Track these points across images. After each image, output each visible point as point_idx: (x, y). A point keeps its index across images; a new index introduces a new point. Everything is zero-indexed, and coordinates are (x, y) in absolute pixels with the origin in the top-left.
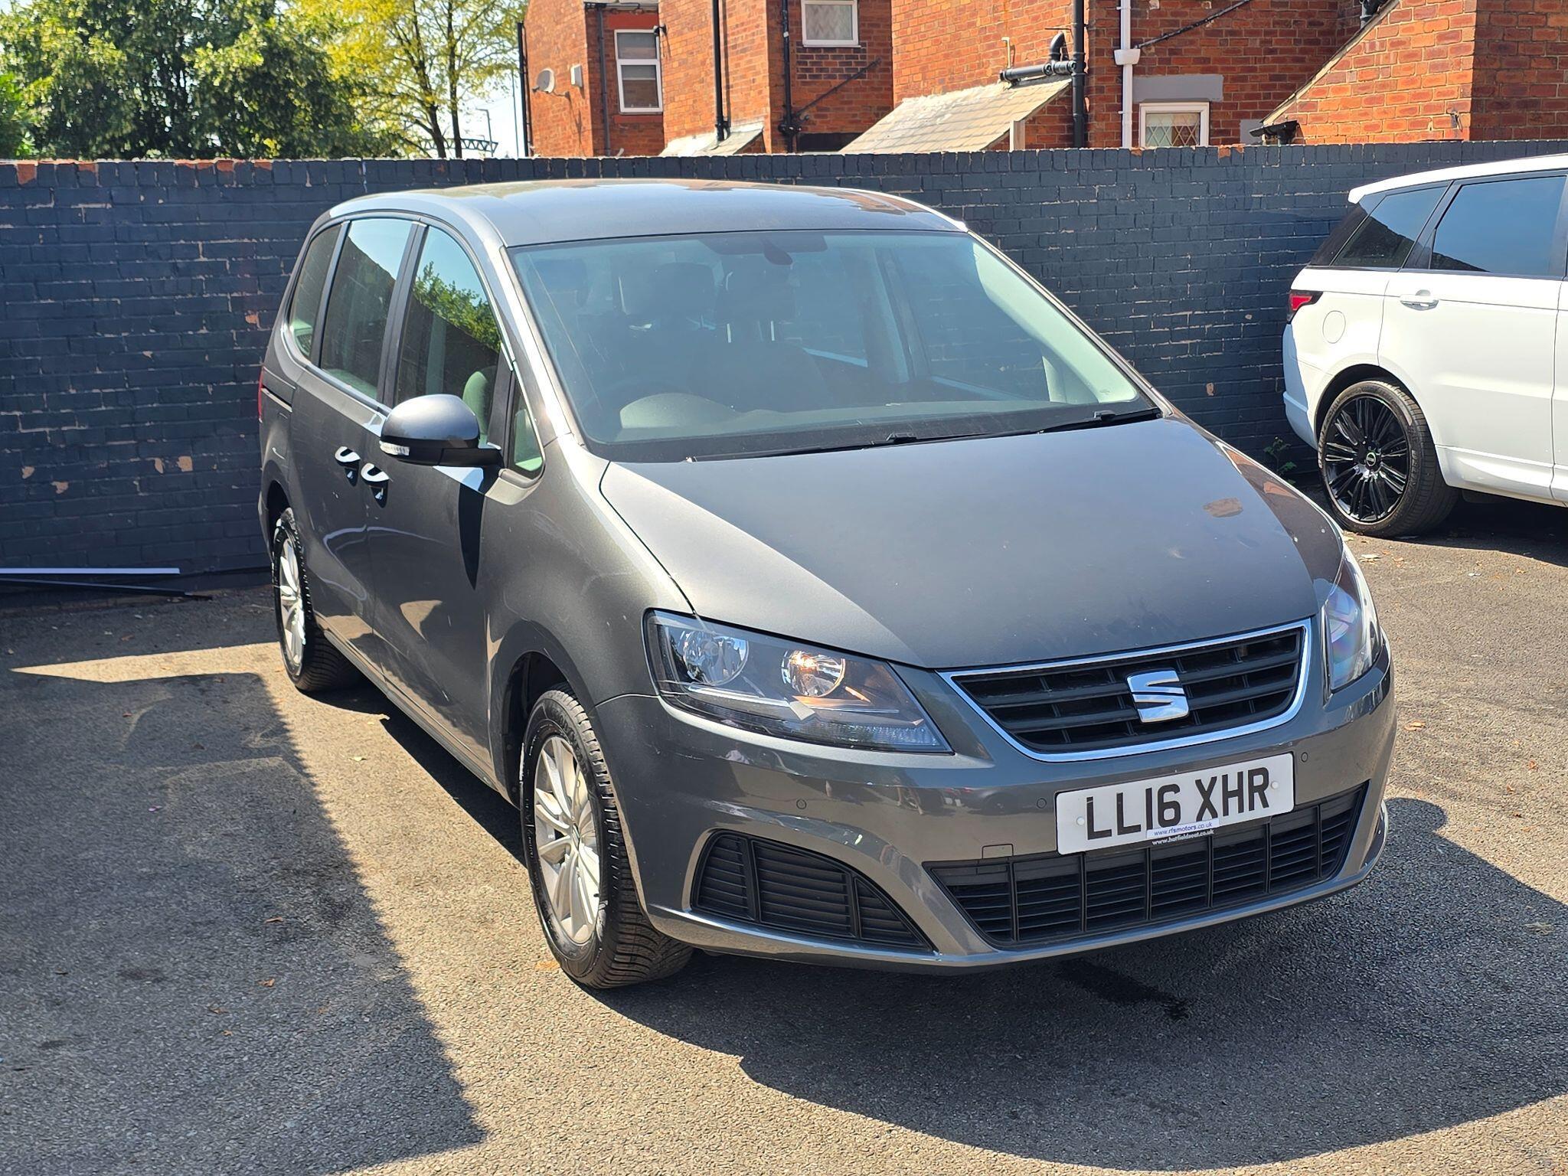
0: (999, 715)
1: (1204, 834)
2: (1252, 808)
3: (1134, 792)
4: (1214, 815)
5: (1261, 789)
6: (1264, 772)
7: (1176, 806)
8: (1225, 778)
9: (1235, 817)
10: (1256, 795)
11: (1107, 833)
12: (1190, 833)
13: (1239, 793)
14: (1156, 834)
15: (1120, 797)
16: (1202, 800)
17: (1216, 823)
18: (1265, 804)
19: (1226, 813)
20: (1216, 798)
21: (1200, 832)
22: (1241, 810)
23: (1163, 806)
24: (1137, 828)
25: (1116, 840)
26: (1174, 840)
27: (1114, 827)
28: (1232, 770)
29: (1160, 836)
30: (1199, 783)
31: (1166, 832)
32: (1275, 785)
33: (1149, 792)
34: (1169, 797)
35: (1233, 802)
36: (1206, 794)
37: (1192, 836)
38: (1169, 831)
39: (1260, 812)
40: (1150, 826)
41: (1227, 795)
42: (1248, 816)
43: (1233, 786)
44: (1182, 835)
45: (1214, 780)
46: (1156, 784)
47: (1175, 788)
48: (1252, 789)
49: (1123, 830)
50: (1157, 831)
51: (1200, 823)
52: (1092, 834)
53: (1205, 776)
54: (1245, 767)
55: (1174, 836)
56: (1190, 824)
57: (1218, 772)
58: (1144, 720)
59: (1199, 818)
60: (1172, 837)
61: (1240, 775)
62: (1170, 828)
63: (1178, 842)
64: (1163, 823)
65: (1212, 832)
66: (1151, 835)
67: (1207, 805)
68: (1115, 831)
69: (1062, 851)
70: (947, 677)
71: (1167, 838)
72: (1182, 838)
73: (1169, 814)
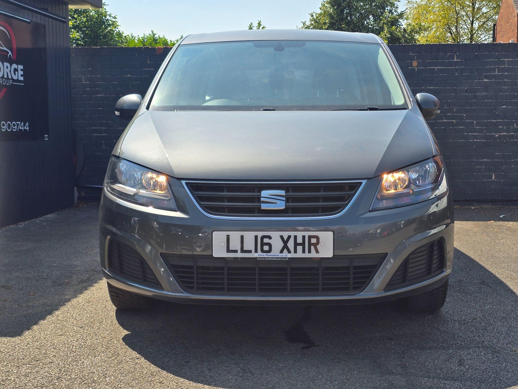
0: (199, 199)
1: (284, 259)
2: (310, 252)
3: (249, 236)
4: (289, 252)
5: (315, 245)
6: (317, 238)
7: (270, 245)
8: (295, 237)
9: (300, 254)
10: (312, 247)
11: (236, 251)
12: (276, 258)
13: (303, 244)
14: (259, 255)
15: (242, 237)
16: (282, 245)
17: (289, 256)
18: (317, 252)
19: (295, 251)
20: (291, 244)
21: (281, 258)
22: (304, 252)
23: (263, 244)
24: (250, 252)
25: (240, 255)
26: (268, 259)
27: (239, 249)
28: (300, 235)
29: (260, 256)
30: (282, 237)
31: (263, 255)
32: (322, 244)
33: (256, 237)
34: (266, 240)
35: (300, 248)
36: (285, 242)
37: (277, 259)
38: (265, 255)
39: (313, 255)
40: (256, 251)
41: (296, 244)
42: (307, 255)
43: (300, 240)
44: (272, 258)
45: (289, 237)
46: (260, 234)
47: (270, 237)
48: (310, 244)
49: (243, 251)
50: (259, 254)
51: (282, 254)
52: (228, 251)
53: (285, 235)
54: (307, 234)
55: (268, 258)
56: (276, 253)
57: (293, 234)
58: (262, 208)
59: (282, 252)
60: (267, 258)
61: (304, 237)
62: (266, 254)
63: (270, 260)
64: (263, 251)
65: (288, 259)
66: (256, 255)
67: (285, 247)
68: (239, 251)
69: (215, 255)
70: (183, 182)
71: (265, 258)
72: (272, 259)
73: (266, 248)
